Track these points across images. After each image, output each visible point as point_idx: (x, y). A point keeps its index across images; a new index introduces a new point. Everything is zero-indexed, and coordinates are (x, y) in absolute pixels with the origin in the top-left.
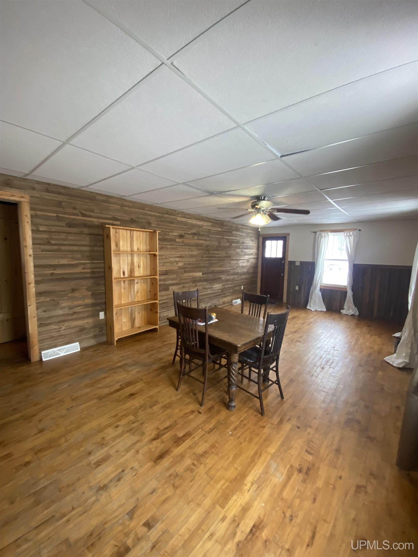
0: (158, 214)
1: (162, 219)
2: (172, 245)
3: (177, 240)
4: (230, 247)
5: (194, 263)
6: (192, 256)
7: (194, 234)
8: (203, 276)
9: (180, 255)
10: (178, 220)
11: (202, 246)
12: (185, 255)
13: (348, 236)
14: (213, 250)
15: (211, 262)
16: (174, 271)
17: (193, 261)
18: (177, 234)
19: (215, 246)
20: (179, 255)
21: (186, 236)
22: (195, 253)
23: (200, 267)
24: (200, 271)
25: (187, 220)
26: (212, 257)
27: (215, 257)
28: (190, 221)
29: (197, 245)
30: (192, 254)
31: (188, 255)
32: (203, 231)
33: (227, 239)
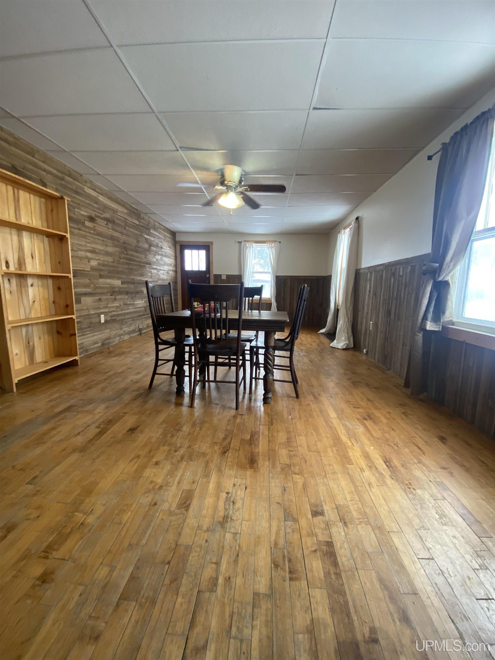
0: (55, 172)
1: (62, 182)
2: (79, 229)
3: (87, 223)
4: (149, 250)
5: (110, 264)
6: (107, 254)
7: (107, 220)
8: (123, 286)
9: (92, 249)
10: (85, 192)
11: (118, 241)
12: (98, 249)
13: (271, 248)
14: (132, 250)
15: (130, 267)
16: (85, 272)
17: (109, 262)
18: (86, 214)
19: (133, 245)
20: (90, 249)
21: (99, 220)
22: (111, 249)
23: (118, 272)
24: (119, 278)
25: (98, 196)
26: (130, 260)
27: (134, 260)
28: (101, 198)
29: (112, 238)
30: (107, 251)
31: (102, 250)
32: (118, 218)
33: (146, 238)
